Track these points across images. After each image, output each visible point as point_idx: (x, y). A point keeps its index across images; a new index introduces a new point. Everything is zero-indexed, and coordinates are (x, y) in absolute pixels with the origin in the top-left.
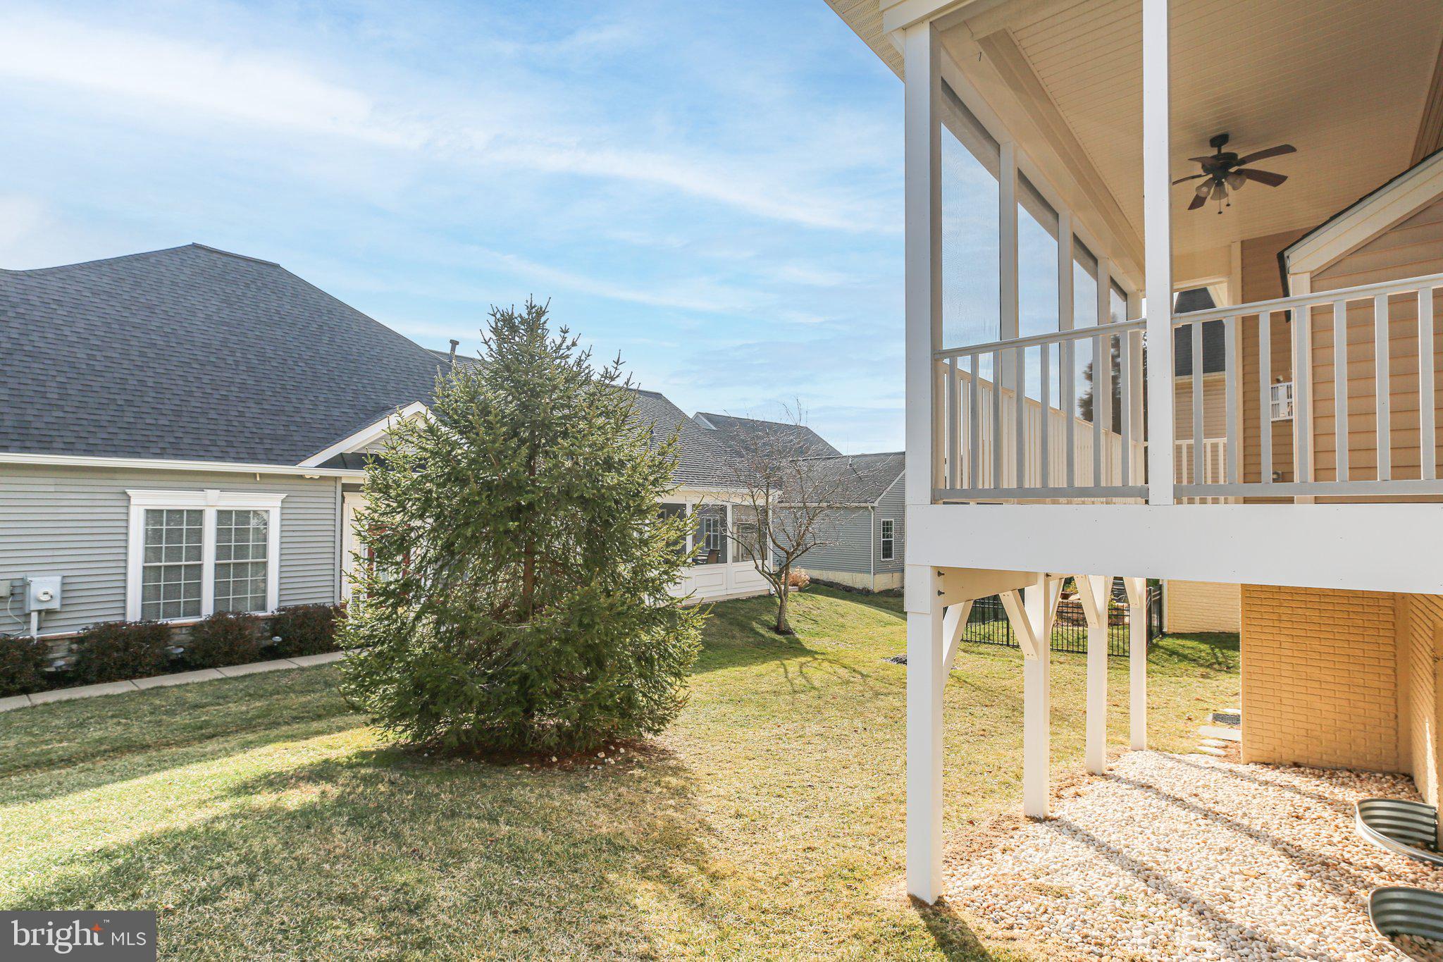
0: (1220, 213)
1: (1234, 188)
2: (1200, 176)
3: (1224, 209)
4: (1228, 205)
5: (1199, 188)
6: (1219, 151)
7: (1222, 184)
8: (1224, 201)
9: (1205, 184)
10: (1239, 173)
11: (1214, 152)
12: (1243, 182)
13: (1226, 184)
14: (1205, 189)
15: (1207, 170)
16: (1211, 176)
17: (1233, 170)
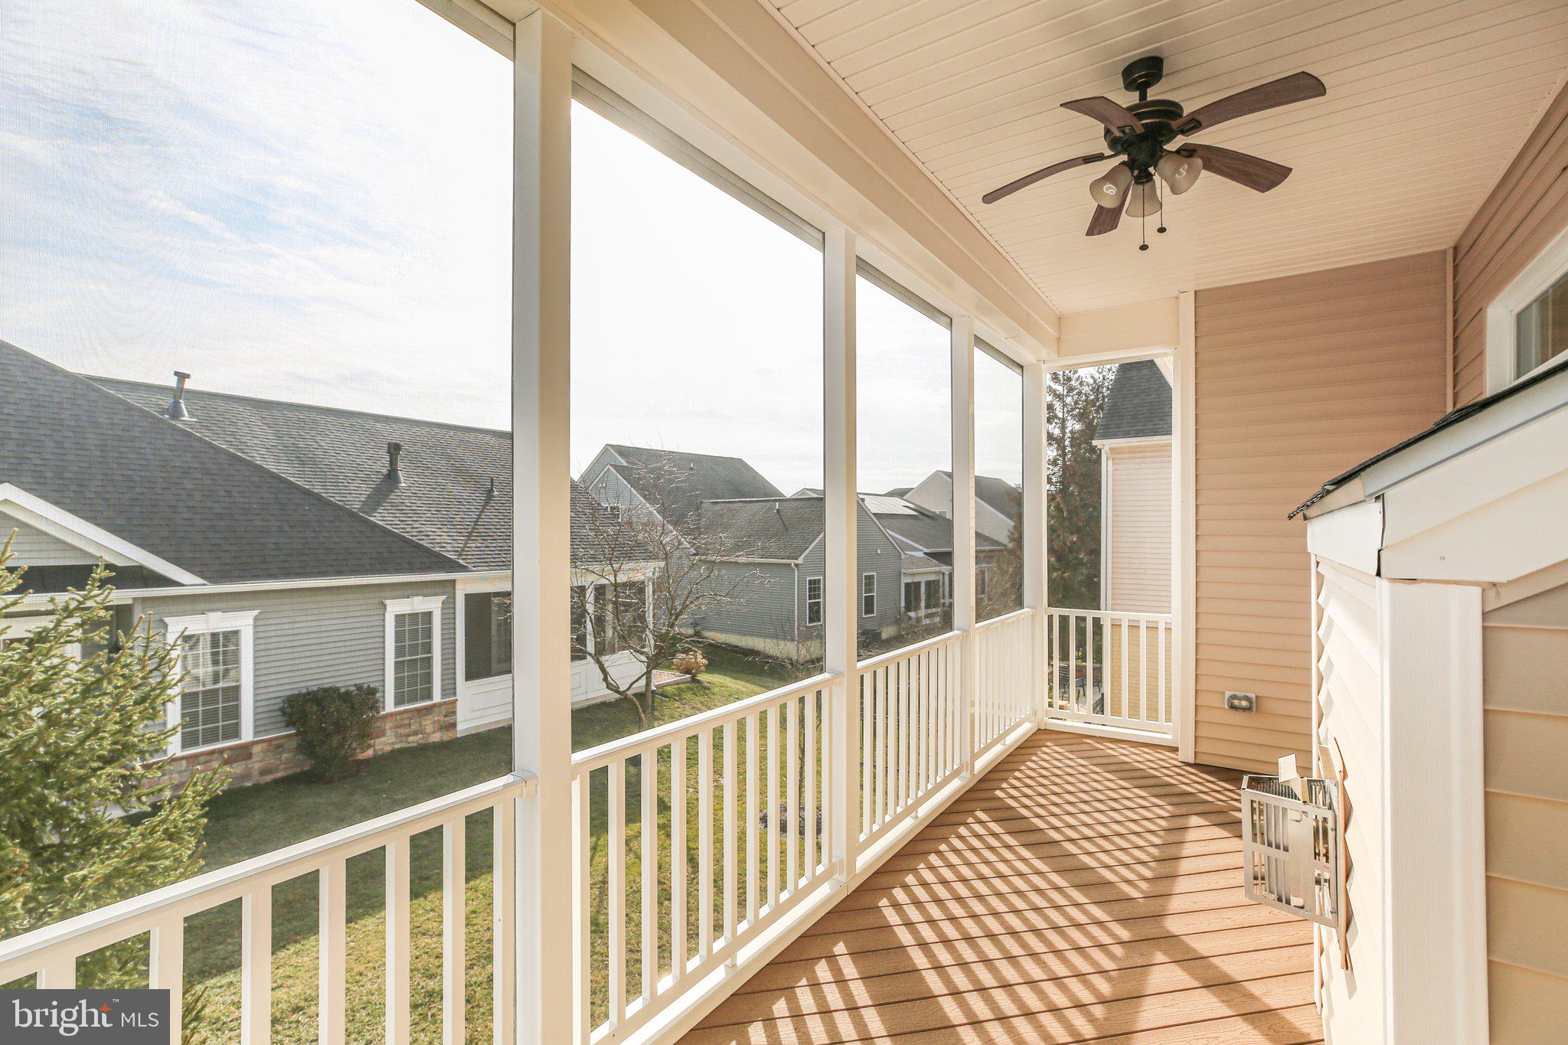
0: (1144, 247)
1: (1175, 190)
2: (1100, 157)
3: (1153, 238)
4: (1162, 230)
5: (1096, 186)
6: (1143, 96)
7: (1149, 177)
8: (1153, 221)
9: (1109, 177)
10: (1188, 152)
11: (1132, 98)
12: (1193, 177)
13: (1157, 178)
14: (1110, 190)
15: (1115, 143)
16: (1124, 158)
17: (1172, 146)
